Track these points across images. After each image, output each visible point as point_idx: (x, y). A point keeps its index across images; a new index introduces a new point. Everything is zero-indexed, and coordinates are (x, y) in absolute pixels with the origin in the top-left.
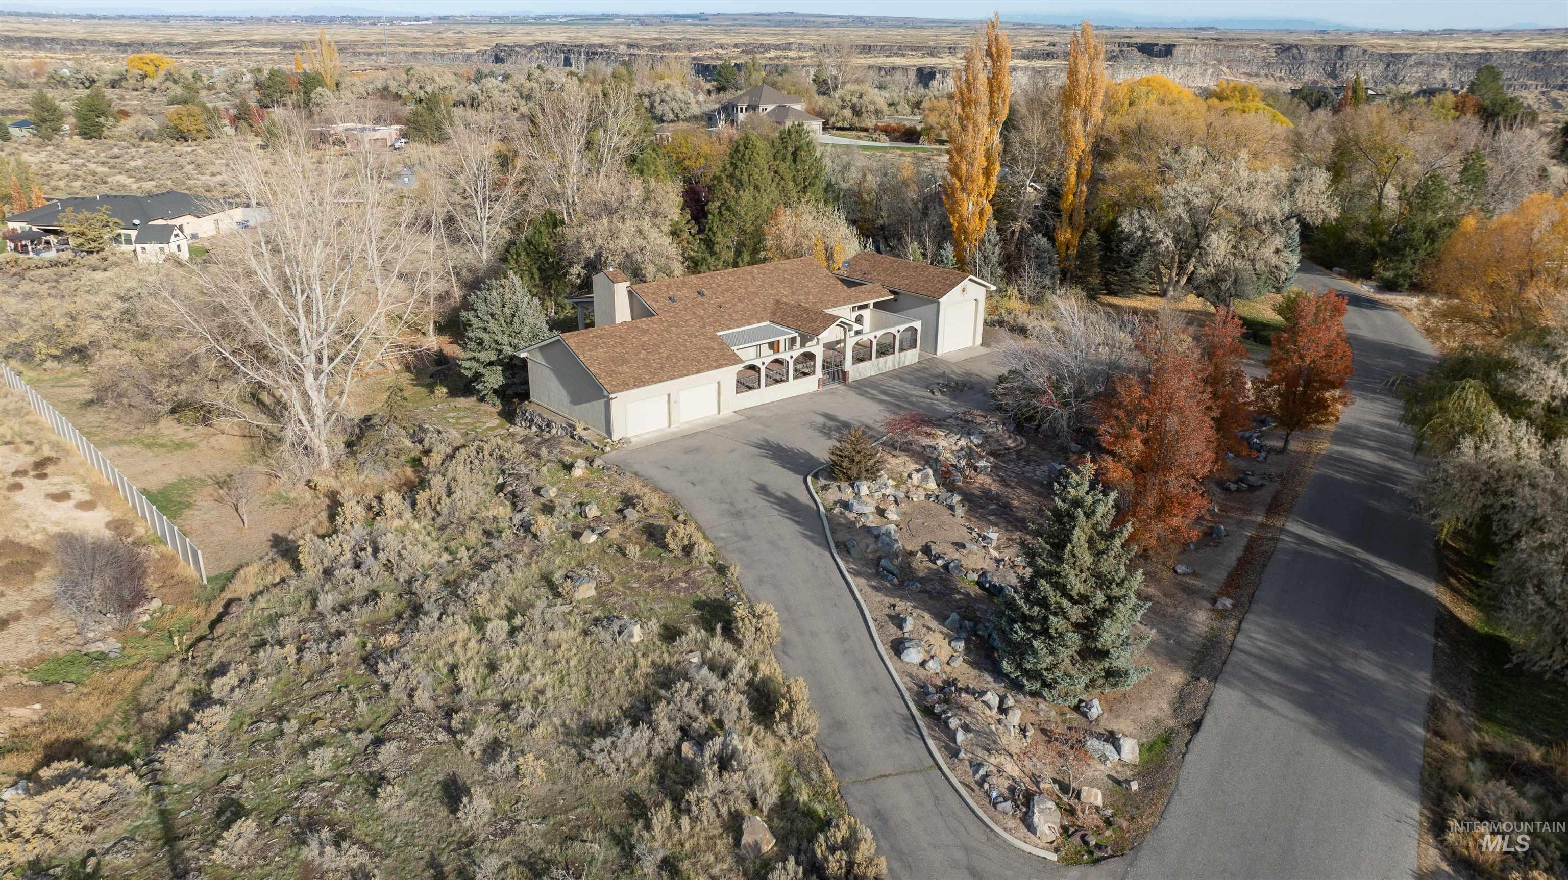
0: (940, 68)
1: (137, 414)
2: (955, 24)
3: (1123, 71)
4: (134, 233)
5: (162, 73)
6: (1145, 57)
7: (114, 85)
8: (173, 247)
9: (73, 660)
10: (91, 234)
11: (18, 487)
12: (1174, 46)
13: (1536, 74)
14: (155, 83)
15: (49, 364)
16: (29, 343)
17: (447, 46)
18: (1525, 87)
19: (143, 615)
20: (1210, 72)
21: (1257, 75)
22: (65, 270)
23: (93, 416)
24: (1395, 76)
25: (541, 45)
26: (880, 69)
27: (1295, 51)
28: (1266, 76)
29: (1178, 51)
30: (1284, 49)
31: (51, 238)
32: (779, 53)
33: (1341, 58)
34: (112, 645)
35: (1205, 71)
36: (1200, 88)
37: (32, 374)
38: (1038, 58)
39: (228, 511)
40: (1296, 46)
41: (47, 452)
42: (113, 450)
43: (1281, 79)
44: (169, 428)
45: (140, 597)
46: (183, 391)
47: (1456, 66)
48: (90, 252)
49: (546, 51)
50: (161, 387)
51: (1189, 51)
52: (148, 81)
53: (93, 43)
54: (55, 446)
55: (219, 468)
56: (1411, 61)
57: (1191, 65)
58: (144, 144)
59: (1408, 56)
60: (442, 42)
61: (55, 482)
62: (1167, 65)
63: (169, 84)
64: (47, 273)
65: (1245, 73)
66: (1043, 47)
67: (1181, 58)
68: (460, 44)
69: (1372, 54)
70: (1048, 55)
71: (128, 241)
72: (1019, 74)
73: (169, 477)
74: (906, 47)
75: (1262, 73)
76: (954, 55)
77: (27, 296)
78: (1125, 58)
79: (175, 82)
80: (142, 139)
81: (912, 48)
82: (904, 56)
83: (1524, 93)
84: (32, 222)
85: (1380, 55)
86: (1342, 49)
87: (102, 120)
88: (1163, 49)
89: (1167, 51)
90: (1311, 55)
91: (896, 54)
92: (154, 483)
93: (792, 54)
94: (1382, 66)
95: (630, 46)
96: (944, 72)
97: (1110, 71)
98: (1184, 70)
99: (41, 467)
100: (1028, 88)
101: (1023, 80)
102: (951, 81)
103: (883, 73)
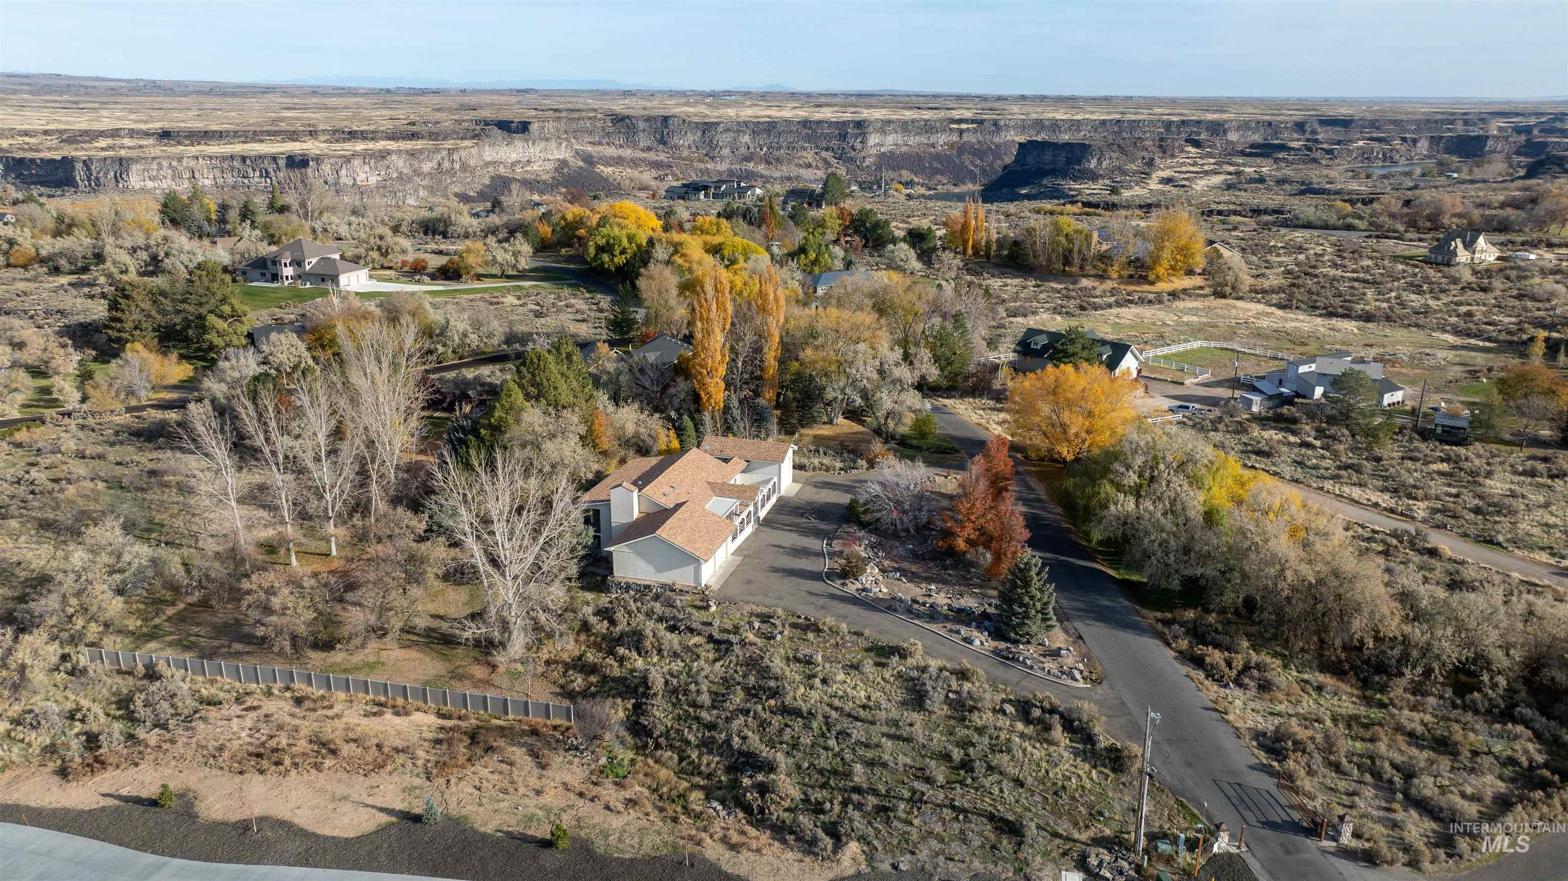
0: (312, 154)
2: (268, 90)
3: (487, 148)
6: (505, 134)
12: (530, 123)
13: (808, 138)
18: (805, 149)
20: (564, 145)
21: (600, 144)
24: (711, 141)
26: (244, 159)
27: (628, 121)
28: (608, 144)
29: (534, 127)
30: (619, 119)
32: (110, 141)
33: (666, 127)
35: (560, 144)
38: (404, 139)
40: (628, 117)
43: (621, 146)
47: (754, 132)
51: (542, 128)
56: (721, 128)
57: (547, 140)
59: (718, 124)
62: (526, 141)
65: (590, 143)
66: (404, 126)
67: (537, 134)
69: (690, 123)
70: (413, 135)
72: (394, 157)
75: (604, 141)
76: (316, 139)
78: (487, 136)
81: (267, 133)
82: (262, 141)
83: (804, 154)
85: (697, 123)
86: (666, 119)
88: (520, 126)
89: (524, 127)
90: (641, 125)
91: (253, 140)
93: (126, 142)
94: (699, 133)
96: (318, 159)
97: (476, 149)
98: (541, 145)
100: (405, 171)
101: (399, 163)
102: (326, 168)
103: (248, 162)
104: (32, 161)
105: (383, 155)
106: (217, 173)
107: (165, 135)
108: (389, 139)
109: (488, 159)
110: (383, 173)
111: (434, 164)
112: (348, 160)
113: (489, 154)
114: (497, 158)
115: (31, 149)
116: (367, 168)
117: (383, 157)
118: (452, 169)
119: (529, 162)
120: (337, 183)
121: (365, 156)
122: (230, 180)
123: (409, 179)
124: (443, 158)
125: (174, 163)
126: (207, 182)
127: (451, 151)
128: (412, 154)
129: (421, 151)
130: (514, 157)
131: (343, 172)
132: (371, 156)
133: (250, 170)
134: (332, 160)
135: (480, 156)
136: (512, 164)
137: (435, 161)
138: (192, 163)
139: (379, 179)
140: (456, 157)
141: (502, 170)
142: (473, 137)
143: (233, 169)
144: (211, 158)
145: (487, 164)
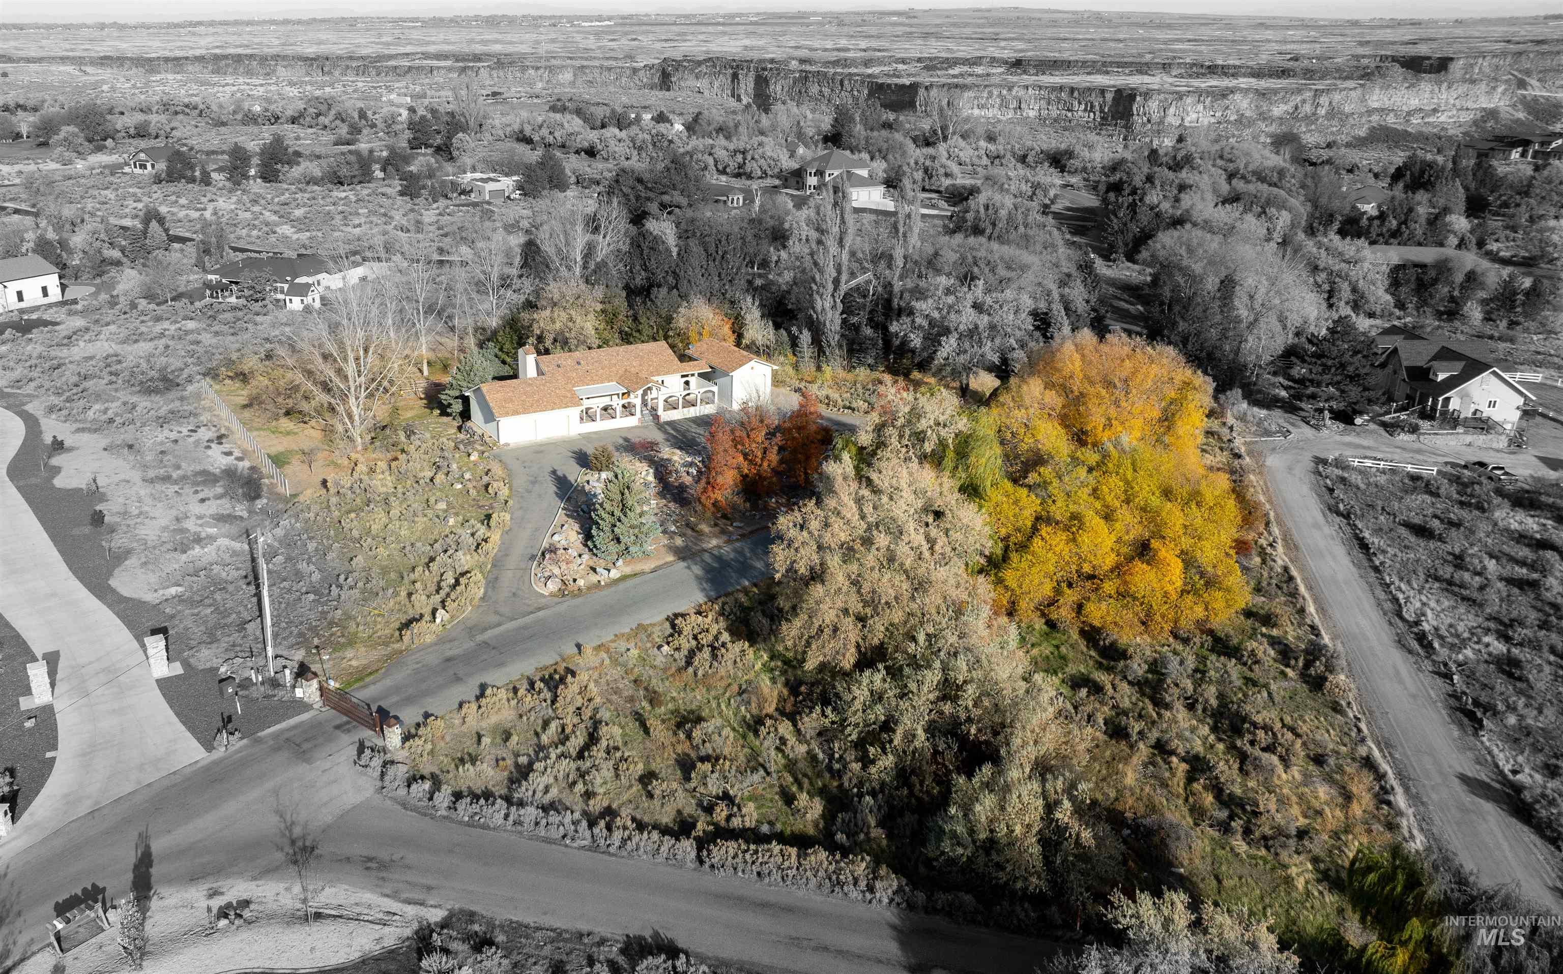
0: (1143, 89)
1: (269, 414)
3: (1377, 91)
4: (286, 286)
5: (333, 112)
6: (1410, 74)
7: (294, 120)
8: (310, 299)
9: (229, 516)
10: (258, 288)
11: (209, 447)
12: (1452, 59)
14: (327, 122)
15: (227, 381)
16: (217, 368)
17: (616, 59)
19: (260, 504)
20: (1500, 90)
22: (240, 314)
23: (247, 414)
25: (710, 59)
26: (1072, 90)
29: (1457, 68)
31: (234, 287)
32: (966, 68)
34: (245, 514)
35: (1494, 88)
36: (1484, 109)
37: (217, 387)
38: (1270, 76)
39: (306, 467)
41: (223, 431)
42: (255, 433)
44: (286, 424)
45: (258, 496)
46: (290, 402)
48: (257, 301)
49: (714, 66)
50: (280, 400)
51: (1472, 66)
52: (321, 118)
53: (285, 58)
54: (228, 429)
55: (306, 445)
57: (1473, 82)
58: (309, 188)
60: (612, 54)
61: (226, 447)
62: (1439, 83)
63: (338, 122)
64: (228, 316)
66: (1280, 62)
67: (1459, 74)
68: (630, 57)
70: (1283, 72)
71: (282, 292)
72: (1238, 97)
73: (281, 449)
74: (1111, 63)
77: (217, 333)
78: (1382, 75)
79: (343, 121)
80: (308, 183)
81: (1119, 65)
82: (1107, 73)
84: (222, 276)
87: (279, 166)
88: (1436, 63)
89: (1441, 65)
91: (1099, 72)
92: (273, 451)
93: (979, 70)
95: (802, 61)
97: (1359, 91)
98: (1462, 89)
99: (220, 439)
100: (1248, 114)
101: (1243, 104)
102: (1153, 105)
103: (1076, 94)
104: (889, 85)
105: (1224, 94)
106: (1043, 103)
107: (1018, 64)
108: (1253, 75)
109: (1376, 105)
110: (1218, 114)
111: (1289, 107)
112: (1180, 96)
113: (1377, 98)
114: (1387, 104)
115: (894, 75)
116: (1200, 107)
117: (1224, 96)
118: (1314, 114)
119: (1435, 111)
120: (1161, 122)
121: (1200, 93)
122: (1055, 113)
123: (1251, 123)
124: (1304, 101)
125: (1004, 92)
126: (1032, 114)
127: (1317, 93)
128: (1262, 94)
129: (1275, 92)
130: (1414, 103)
131: (1172, 110)
132: (1208, 93)
133: (1076, 103)
134: (1162, 97)
135: (1363, 100)
136: (1409, 113)
137: (1292, 104)
138: (1022, 93)
139: (1213, 120)
140: (1324, 100)
141: (1391, 120)
142: (1362, 77)
143: (1059, 100)
144: (1040, 88)
145: (1370, 112)
